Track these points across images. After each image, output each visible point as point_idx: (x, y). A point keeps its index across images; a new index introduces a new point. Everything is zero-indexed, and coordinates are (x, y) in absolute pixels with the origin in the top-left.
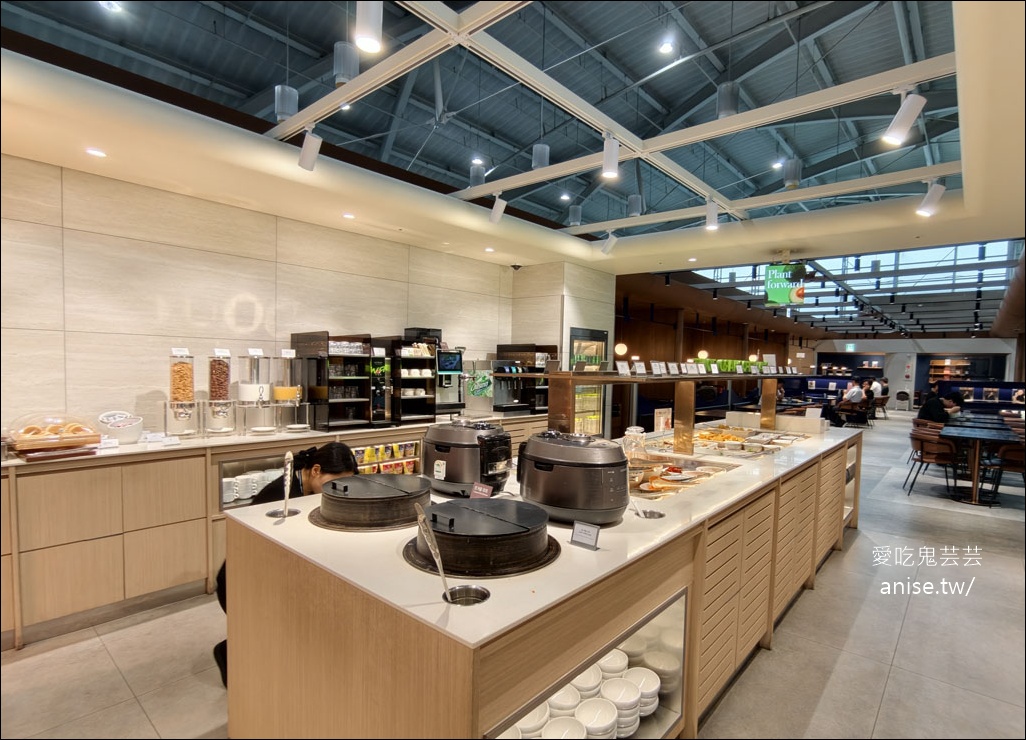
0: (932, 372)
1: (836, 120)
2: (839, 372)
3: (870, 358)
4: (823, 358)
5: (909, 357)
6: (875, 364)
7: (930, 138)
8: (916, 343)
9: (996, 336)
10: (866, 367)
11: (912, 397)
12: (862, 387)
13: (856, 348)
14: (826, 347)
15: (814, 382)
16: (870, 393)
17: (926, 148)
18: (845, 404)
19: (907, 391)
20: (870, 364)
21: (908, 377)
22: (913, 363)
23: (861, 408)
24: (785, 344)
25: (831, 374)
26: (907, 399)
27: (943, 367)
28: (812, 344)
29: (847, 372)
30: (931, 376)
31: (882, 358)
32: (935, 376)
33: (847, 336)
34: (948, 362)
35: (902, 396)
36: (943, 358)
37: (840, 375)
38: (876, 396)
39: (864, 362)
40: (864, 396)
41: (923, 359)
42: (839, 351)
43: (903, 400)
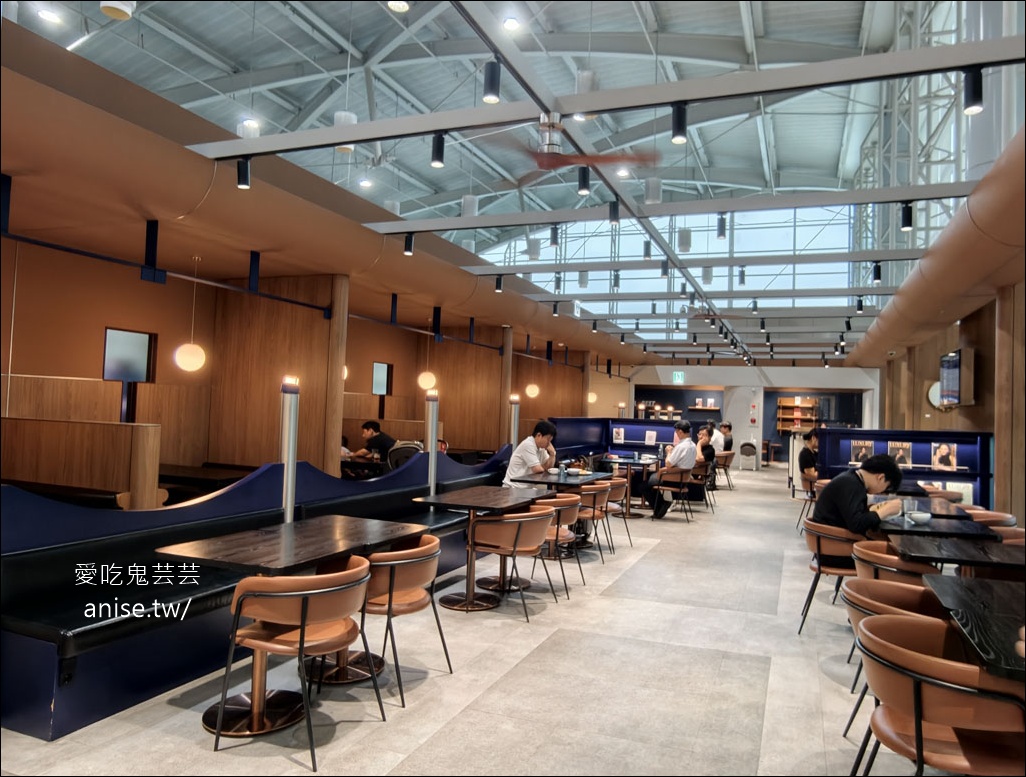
0: (780, 415)
1: (653, 58)
2: (662, 414)
3: (703, 394)
4: (643, 393)
5: (754, 392)
6: (711, 403)
7: (765, 106)
8: (761, 371)
9: (856, 365)
10: (699, 407)
11: (760, 451)
12: (695, 440)
13: (686, 379)
14: (645, 378)
15: (622, 430)
16: (708, 450)
17: (759, 119)
18: (668, 473)
19: (754, 441)
20: (704, 403)
21: (753, 421)
22: (760, 401)
23: (696, 477)
24: (583, 368)
25: (652, 418)
26: (754, 453)
27: (792, 408)
28: (627, 371)
29: (675, 414)
30: (779, 419)
31: (721, 394)
32: (785, 420)
33: (674, 361)
34: (798, 401)
35: (748, 449)
36: (793, 395)
37: (665, 418)
38: (717, 453)
39: (698, 400)
40: (700, 456)
41: (771, 395)
42: (664, 382)
43: (748, 455)
